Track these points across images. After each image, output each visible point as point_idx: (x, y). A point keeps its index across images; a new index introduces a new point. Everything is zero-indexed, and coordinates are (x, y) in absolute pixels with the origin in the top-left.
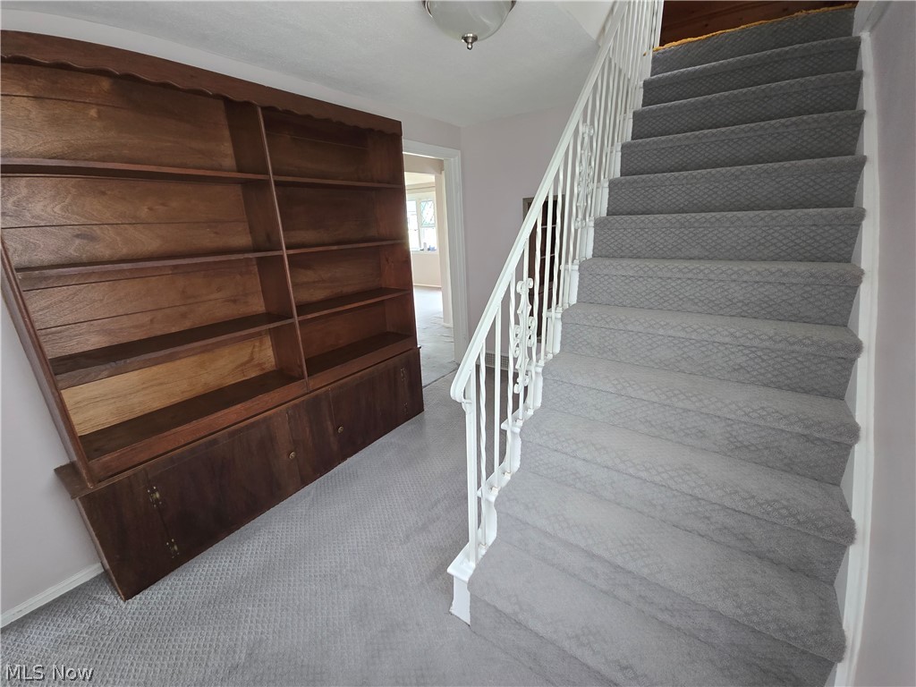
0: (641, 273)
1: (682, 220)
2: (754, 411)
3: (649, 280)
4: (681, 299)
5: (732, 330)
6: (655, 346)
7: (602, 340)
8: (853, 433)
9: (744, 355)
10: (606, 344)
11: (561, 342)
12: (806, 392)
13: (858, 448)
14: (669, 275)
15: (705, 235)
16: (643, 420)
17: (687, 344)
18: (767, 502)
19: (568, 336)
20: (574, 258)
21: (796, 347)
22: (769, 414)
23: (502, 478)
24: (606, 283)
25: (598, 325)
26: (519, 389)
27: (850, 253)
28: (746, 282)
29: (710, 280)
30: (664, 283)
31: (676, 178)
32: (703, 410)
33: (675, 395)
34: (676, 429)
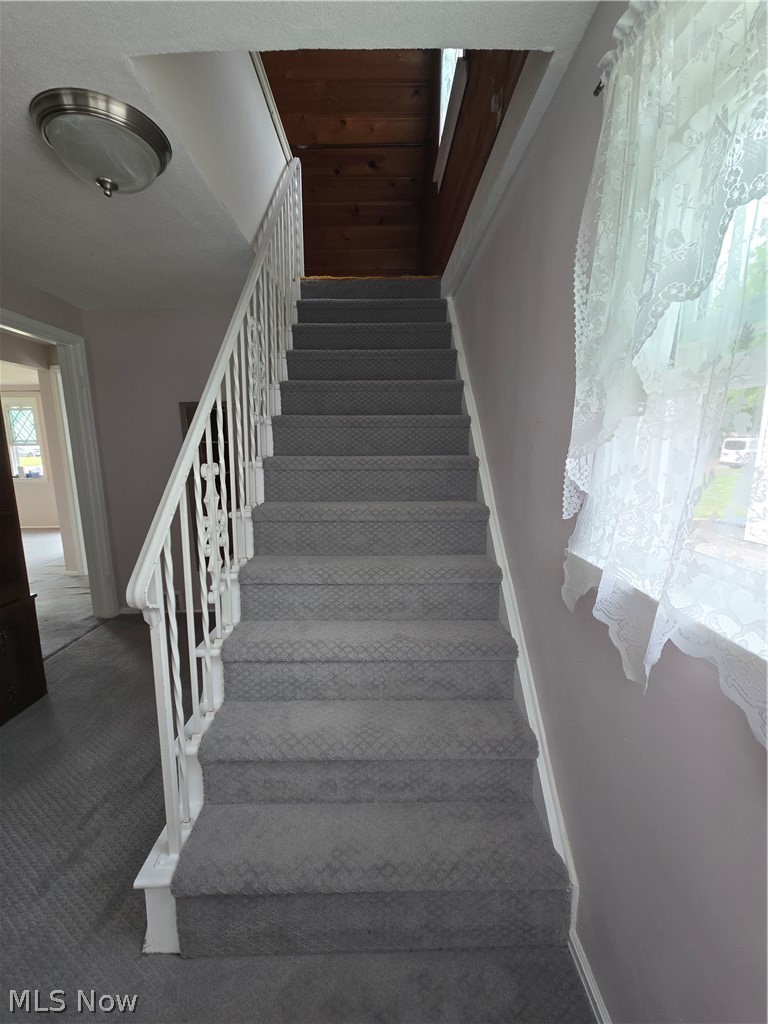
0: (325, 466)
1: (352, 421)
2: (437, 572)
3: (334, 473)
4: (363, 490)
5: (408, 509)
6: (349, 533)
7: (299, 536)
8: (498, 573)
9: (420, 530)
10: (304, 539)
11: (254, 545)
12: (465, 553)
13: (504, 584)
14: (350, 467)
15: (371, 435)
16: (351, 606)
17: (376, 527)
18: (461, 645)
19: (262, 536)
20: (256, 455)
21: (453, 517)
22: (447, 572)
23: (201, 722)
24: (293, 479)
25: (293, 519)
26: (213, 598)
27: (467, 448)
28: (409, 470)
29: (383, 470)
30: (346, 476)
31: (341, 386)
32: (401, 581)
33: (376, 573)
34: (382, 607)
